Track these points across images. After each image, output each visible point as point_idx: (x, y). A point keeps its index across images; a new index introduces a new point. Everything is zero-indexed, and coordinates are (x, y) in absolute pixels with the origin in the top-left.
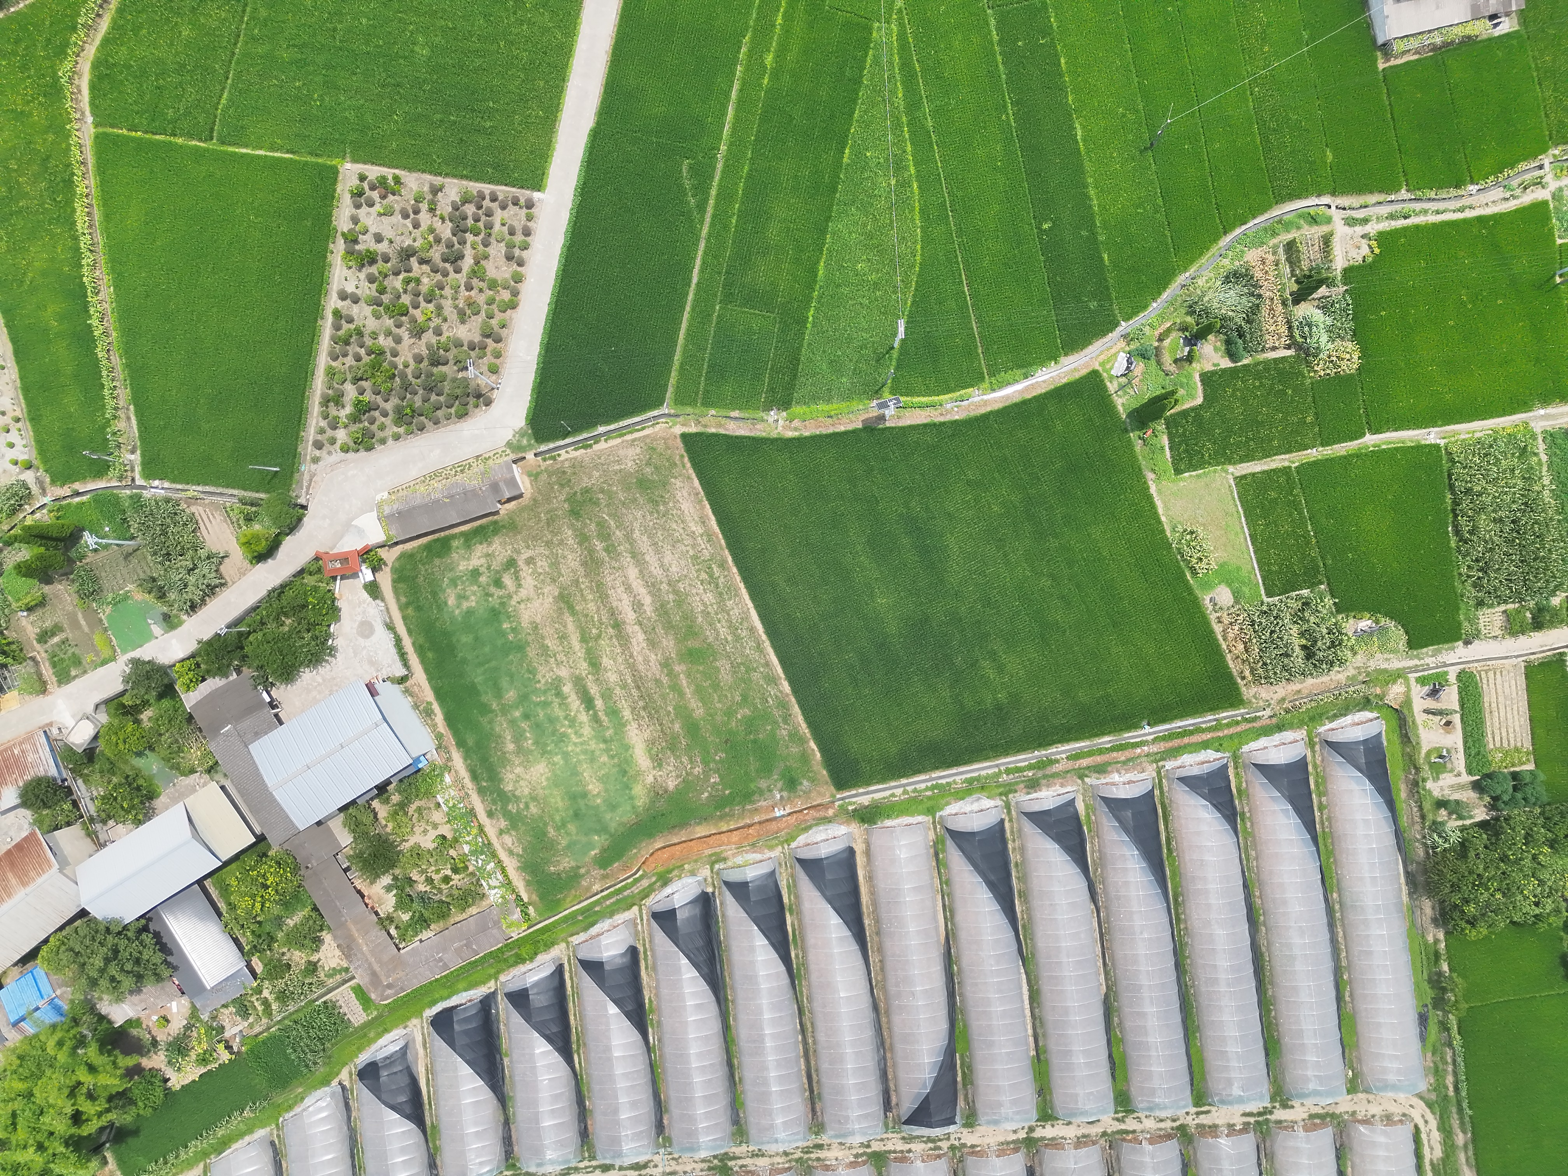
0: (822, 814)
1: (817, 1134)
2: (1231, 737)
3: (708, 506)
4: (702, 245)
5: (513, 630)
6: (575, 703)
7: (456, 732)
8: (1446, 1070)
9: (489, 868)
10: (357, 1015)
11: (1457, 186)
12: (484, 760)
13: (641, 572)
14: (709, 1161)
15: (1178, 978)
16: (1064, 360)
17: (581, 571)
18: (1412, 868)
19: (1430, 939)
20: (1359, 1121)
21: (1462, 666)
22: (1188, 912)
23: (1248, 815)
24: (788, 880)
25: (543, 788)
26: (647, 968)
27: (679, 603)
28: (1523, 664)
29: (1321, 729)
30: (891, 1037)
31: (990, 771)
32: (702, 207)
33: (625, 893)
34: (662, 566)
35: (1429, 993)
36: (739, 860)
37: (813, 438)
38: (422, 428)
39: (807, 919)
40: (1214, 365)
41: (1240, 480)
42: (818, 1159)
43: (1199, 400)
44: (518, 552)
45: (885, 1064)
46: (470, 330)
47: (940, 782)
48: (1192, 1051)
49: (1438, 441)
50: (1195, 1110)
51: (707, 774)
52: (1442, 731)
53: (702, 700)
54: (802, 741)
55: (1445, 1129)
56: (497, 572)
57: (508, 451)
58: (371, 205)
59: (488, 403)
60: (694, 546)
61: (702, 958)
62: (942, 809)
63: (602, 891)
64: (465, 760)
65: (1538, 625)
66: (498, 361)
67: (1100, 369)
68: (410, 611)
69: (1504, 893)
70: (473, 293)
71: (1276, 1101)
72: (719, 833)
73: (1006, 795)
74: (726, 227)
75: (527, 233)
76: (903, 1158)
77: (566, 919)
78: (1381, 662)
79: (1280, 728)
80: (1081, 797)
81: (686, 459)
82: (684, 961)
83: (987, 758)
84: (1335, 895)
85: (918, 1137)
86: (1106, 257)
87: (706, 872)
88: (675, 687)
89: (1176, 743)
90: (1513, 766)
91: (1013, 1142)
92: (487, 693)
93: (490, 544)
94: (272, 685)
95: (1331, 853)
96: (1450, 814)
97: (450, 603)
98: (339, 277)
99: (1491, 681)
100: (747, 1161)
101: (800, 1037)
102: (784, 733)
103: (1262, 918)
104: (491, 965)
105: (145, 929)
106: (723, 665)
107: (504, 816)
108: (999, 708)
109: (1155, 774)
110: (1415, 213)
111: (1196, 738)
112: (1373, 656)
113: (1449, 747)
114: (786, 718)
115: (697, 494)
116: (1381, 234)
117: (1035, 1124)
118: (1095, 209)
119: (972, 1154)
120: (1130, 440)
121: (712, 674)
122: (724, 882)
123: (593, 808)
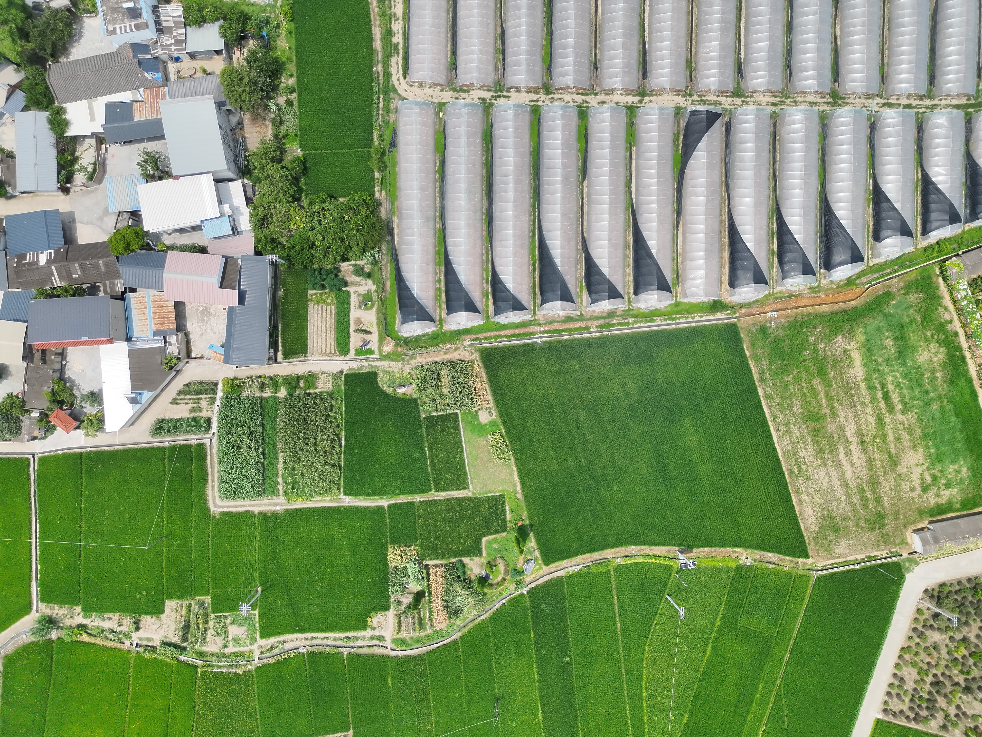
0: (748, 310)
1: (774, 112)
2: (489, 330)
3: (797, 511)
5: (928, 447)
6: (895, 397)
8: (383, 110)
9: (965, 302)
11: (312, 652)
12: (955, 368)
13: (844, 474)
14: (844, 103)
15: (539, 185)
16: (563, 574)
17: (881, 479)
19: (383, 193)
20: (440, 85)
21: (346, 358)
23: (484, 281)
24: (773, 271)
25: (921, 346)
26: (868, 227)
27: (821, 451)
28: (308, 355)
29: (435, 329)
30: (721, 169)
31: (639, 325)
32: (779, 698)
33: (878, 275)
34: (830, 477)
35: (387, 159)
36: (802, 287)
37: (725, 546)
38: (969, 580)
40: (473, 560)
41: (467, 488)
42: (776, 97)
43: (484, 539)
44: (919, 496)
45: (726, 151)
46: (932, 637)
47: (671, 322)
48: (536, 139)
49: (344, 497)
50: (540, 103)
51: (816, 343)
52: (362, 320)
53: (814, 389)
54: (753, 356)
55: (388, 75)
56: (934, 485)
57: (918, 560)
59: (926, 591)
60: (808, 486)
62: (671, 304)
63: (891, 278)
64: (967, 370)
65: (297, 378)
66: (917, 616)
67: (543, 566)
69: (344, 218)
70: (927, 660)
71: (489, 103)
72: (813, 305)
73: (629, 310)
74: (765, 683)
75: (889, 694)
76: (722, 93)
77: (917, 263)
78: (394, 367)
79: (459, 333)
80: (584, 304)
81: (807, 541)
83: (638, 333)
84: (438, 226)
85: (711, 104)
86: (532, 636)
87: (824, 282)
88: (830, 399)
89: (523, 331)
90: (321, 294)
91: (653, 95)
92: (949, 410)
93: (936, 503)
95: (437, 253)
96: (363, 269)
97: (966, 469)
99: (328, 347)
100: (820, 100)
101: (777, 173)
102: (764, 363)
103: (484, 217)
104: (965, 241)
106: (797, 409)
107: (948, 332)
108: (627, 363)
109: (537, 313)
110: (341, 639)
111: (510, 332)
112: (399, 370)
113: (359, 310)
114: (762, 372)
115: (802, 519)
116: (364, 628)
117: (639, 105)
118: (535, 666)
119: (679, 91)
120: (530, 518)
121: (806, 405)
122: (815, 275)
123: (890, 330)
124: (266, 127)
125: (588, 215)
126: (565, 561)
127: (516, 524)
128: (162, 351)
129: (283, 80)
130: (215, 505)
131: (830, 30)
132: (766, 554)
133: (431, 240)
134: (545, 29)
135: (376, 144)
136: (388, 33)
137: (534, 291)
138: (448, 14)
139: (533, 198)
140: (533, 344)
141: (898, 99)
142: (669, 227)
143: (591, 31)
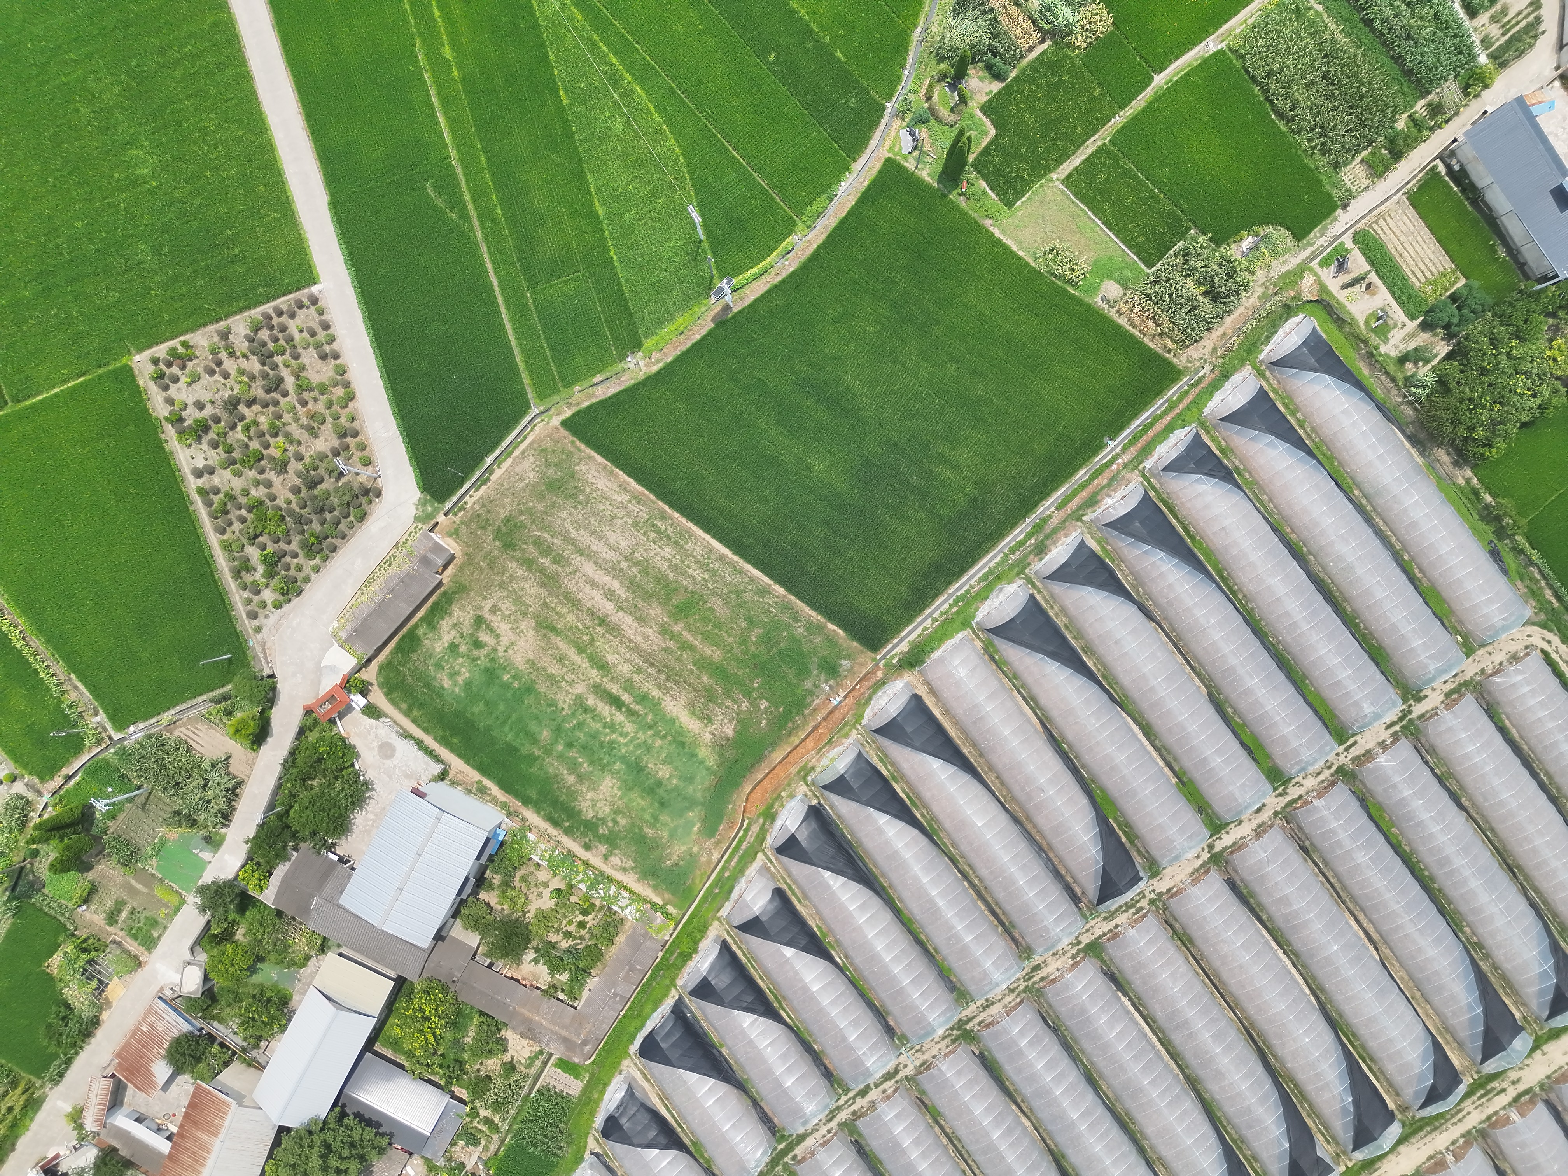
0: (873, 680)
2: (1188, 408)
3: (621, 473)
4: (484, 249)
5: (514, 677)
6: (605, 710)
7: (517, 795)
8: (1541, 588)
9: (611, 893)
10: (572, 1086)
12: (555, 803)
13: (596, 563)
14: (949, 1035)
15: (1262, 643)
16: (857, 166)
17: (544, 593)
18: (1410, 430)
19: (1461, 482)
20: (1491, 676)
21: (1352, 230)
22: (1238, 581)
23: (1241, 467)
24: (877, 755)
25: (621, 798)
26: (799, 901)
27: (645, 572)
28: (1404, 197)
29: (1262, 356)
30: (1044, 838)
31: (997, 560)
32: (464, 215)
33: (743, 848)
34: (611, 548)
35: (1488, 530)
36: (825, 762)
37: (678, 360)
38: (334, 549)
39: (912, 777)
40: (987, 94)
41: (1064, 182)
42: (1042, 979)
43: (993, 132)
44: (480, 608)
45: (1053, 864)
46: (326, 440)
47: (958, 594)
48: (1311, 699)
49: (1219, 47)
50: (1342, 748)
51: (754, 705)
52: (1367, 296)
53: (714, 643)
54: (820, 628)
56: (472, 635)
57: (420, 525)
58: (176, 380)
59: (378, 494)
60: (628, 515)
61: (841, 864)
62: (974, 616)
63: (722, 857)
64: (538, 813)
65: (1397, 155)
66: (366, 453)
67: (891, 155)
68: (416, 713)
69: (1500, 403)
70: (310, 406)
71: (1408, 700)
72: (795, 749)
73: (1023, 572)
74: (495, 221)
75: (326, 326)
76: (1114, 934)
77: (705, 899)
78: (1280, 267)
79: (1226, 376)
80: (1088, 536)
81: (578, 443)
82: (827, 874)
83: (987, 551)
84: (1357, 492)
85: (1117, 910)
86: (839, 54)
87: (803, 789)
88: (685, 646)
89: (1143, 441)
90: (1447, 290)
91: (1201, 866)
92: (523, 745)
93: (451, 615)
94: (334, 845)
95: (1331, 458)
96: (1416, 364)
97: (446, 686)
98: (185, 459)
99: (1386, 228)
100: (983, 1016)
101: (966, 884)
102: (801, 630)
103: (1304, 549)
104: (663, 976)
105: (343, 1115)
106: (715, 603)
107: (600, 842)
108: (974, 500)
109: (1141, 480)
111: (1159, 427)
112: (1271, 266)
113: (1381, 306)
114: (795, 616)
115: (605, 467)
117: (1211, 840)
118: (806, 18)
119: (1172, 896)
120: (952, 203)
121: (709, 616)
122: (823, 788)
123: (673, 790)
125: (1170, 653)
126: (866, 183)
127: (968, 182)
131: (1038, 1114)
132: (617, 389)
133: (1351, 466)
134: (1407, 849)
135: (1519, 537)
137: (1167, 504)
138: (1547, 774)
139: (1258, 622)
140: (1114, 434)
141: (884, 1091)
142: (1054, 713)
143: (1344, 888)
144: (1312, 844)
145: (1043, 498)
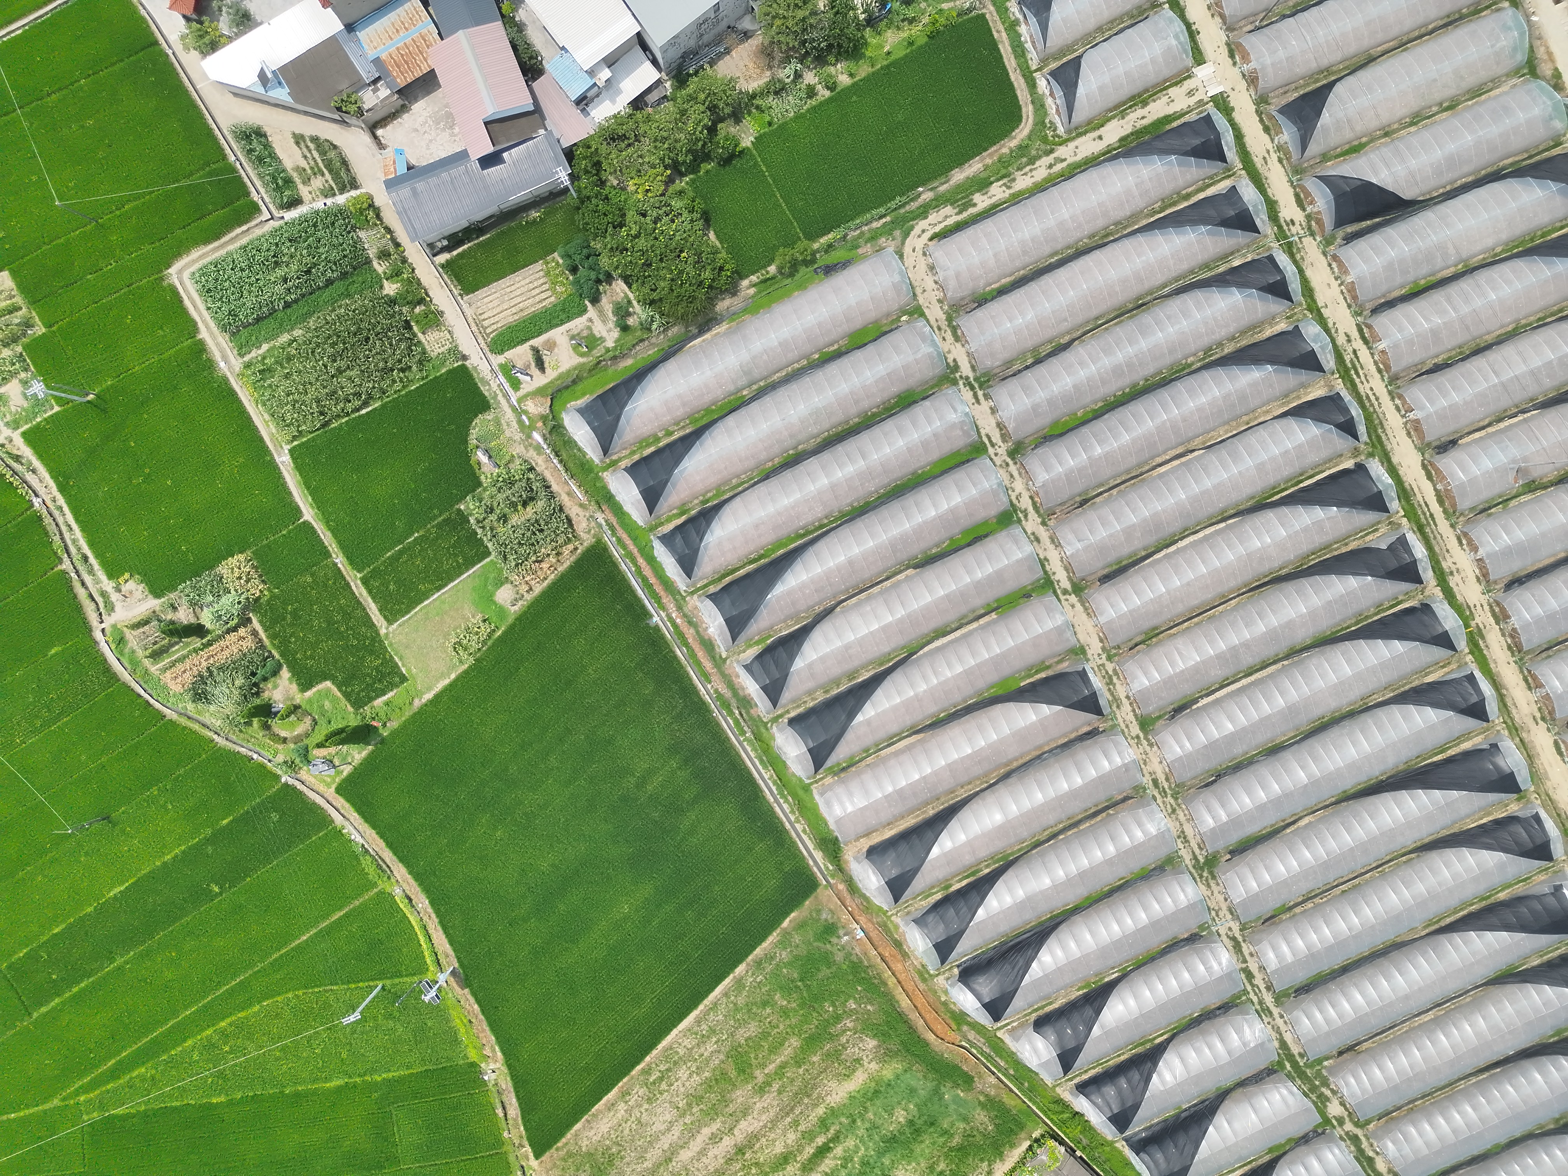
0: (846, 892)
1: (1145, 789)
2: (635, 539)
3: (596, 1107)
6: (829, 1163)
8: (869, 230)
11: (40, 518)
13: (682, 1147)
14: (1207, 880)
15: (875, 508)
16: (338, 820)
18: (694, 330)
19: (752, 291)
20: (946, 294)
21: (489, 354)
22: (810, 521)
23: (701, 498)
24: (921, 901)
25: (918, 1164)
26: (1051, 1003)
27: (700, 1099)
28: (465, 298)
29: (597, 461)
30: (1030, 752)
31: (749, 749)
33: (988, 1051)
34: (669, 1130)
35: (804, 272)
37: (495, 1031)
39: (948, 872)
40: (291, 683)
41: (390, 622)
42: (1167, 779)
43: (328, 684)
45: (1056, 748)
47: (776, 792)
48: (937, 471)
49: (286, 451)
50: (991, 451)
51: (850, 1013)
52: (556, 350)
53: (782, 1044)
54: (786, 934)
55: (923, 212)
60: (641, 1106)
61: (1022, 958)
62: (800, 780)
63: (993, 1073)
65: (423, 298)
67: (334, 786)
69: (681, 251)
71: (955, 378)
72: (899, 982)
73: (766, 724)
76: (1136, 702)
77: (1033, 1098)
78: (512, 431)
79: (609, 498)
80: (741, 657)
81: (559, 1144)
82: (1028, 977)
83: (737, 756)
84: (745, 393)
85: (1112, 694)
86: (225, 822)
87: (941, 980)
88: (779, 1073)
89: (658, 588)
90: (563, 273)
91: (1083, 605)
95: (708, 411)
96: (629, 314)
99: (492, 321)
100: (1194, 844)
101: (1061, 837)
102: (784, 954)
103: (791, 452)
106: (742, 1035)
108: (686, 761)
109: (695, 597)
110: (79, 549)
111: (647, 572)
112: (510, 439)
113: (567, 338)
114: (769, 957)
115: (588, 1121)
116: (110, 576)
117: (1059, 592)
118: (183, 848)
119: (1106, 638)
120: (392, 734)
121: (754, 1043)
122: (943, 962)
123: (919, 1109)
124: (760, 76)
125: (868, 598)
126: (356, 814)
127: (373, 719)
128: (359, 85)
129: (839, 66)
130: (180, 272)
131: (1299, 809)
132: (513, 1095)
133: (719, 393)
134: (1100, 404)
135: (816, 246)
136: (982, 184)
137: (724, 576)
138: (1052, 255)
139: (854, 509)
140: (647, 615)
141: (1251, 955)
142: (908, 721)
143: (1128, 471)
144: (1080, 495)
145: (696, 692)
